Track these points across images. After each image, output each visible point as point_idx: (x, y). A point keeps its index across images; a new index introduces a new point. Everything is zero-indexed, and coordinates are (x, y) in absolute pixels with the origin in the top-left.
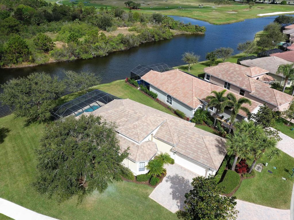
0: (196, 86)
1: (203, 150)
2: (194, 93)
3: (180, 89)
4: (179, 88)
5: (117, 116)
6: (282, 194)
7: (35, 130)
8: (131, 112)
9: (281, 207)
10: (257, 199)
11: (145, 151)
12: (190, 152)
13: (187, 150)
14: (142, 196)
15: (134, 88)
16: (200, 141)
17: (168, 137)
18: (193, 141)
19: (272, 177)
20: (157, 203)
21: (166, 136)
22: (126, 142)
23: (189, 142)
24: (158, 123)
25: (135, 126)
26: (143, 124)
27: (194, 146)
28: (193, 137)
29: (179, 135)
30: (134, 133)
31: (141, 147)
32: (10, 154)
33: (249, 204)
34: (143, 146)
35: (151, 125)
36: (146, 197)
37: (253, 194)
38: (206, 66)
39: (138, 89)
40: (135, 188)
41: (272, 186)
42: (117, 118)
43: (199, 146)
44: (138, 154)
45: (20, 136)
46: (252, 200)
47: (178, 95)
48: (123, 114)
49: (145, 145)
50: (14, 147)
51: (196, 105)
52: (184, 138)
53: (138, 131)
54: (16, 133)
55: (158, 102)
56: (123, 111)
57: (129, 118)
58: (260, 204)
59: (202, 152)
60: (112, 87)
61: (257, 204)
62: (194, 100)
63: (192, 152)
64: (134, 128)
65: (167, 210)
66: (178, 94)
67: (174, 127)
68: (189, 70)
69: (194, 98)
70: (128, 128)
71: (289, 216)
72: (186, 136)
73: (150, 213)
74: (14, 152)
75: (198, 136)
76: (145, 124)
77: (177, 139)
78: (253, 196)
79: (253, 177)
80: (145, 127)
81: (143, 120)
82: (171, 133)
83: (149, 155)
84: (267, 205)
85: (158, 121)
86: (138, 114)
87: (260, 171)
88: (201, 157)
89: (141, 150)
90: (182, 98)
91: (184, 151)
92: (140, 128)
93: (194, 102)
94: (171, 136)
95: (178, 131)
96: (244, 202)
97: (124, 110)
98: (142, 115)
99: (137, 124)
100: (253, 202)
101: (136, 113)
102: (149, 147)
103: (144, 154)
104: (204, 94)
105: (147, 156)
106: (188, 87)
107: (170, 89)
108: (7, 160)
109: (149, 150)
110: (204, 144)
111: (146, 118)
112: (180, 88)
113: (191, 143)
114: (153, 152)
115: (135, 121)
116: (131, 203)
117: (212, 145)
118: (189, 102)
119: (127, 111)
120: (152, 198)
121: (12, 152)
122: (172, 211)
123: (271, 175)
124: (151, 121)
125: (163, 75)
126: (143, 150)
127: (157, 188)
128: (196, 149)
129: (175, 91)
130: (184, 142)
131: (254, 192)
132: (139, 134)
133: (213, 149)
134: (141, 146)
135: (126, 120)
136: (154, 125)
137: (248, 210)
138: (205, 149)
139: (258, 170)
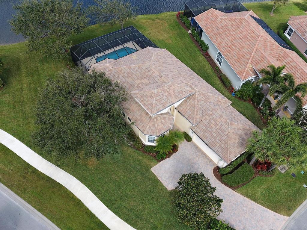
0: (259, 48)
1: (223, 138)
2: (251, 57)
3: (237, 48)
4: (235, 46)
5: (139, 74)
6: (290, 201)
7: (54, 67)
8: (157, 74)
9: (281, 213)
10: (260, 199)
11: (156, 126)
12: (208, 136)
13: (206, 134)
14: (144, 167)
15: (184, 30)
16: (225, 127)
17: (190, 113)
18: (216, 125)
19: (292, 180)
20: (156, 177)
21: (189, 111)
22: (139, 109)
23: (212, 125)
24: (183, 95)
25: (153, 95)
26: (163, 93)
27: (215, 131)
28: (219, 120)
29: (204, 114)
30: (149, 102)
31: (154, 120)
32: (25, 91)
33: (249, 201)
34: (157, 120)
35: (173, 96)
36: (148, 169)
37: (259, 193)
38: (301, 9)
39: (189, 32)
40: (140, 158)
41: (285, 190)
42: (139, 77)
43: (220, 132)
44: (148, 127)
45: (38, 71)
46: (255, 198)
47: (230, 57)
48: (147, 74)
49: (159, 118)
50: (30, 84)
51: (247, 75)
52: (208, 118)
53: (154, 102)
54: (34, 67)
55: (206, 58)
56: (147, 70)
57: (151, 81)
58: (261, 204)
59: (221, 140)
60: (157, 23)
61: (258, 203)
62: (246, 69)
63: (210, 137)
64: (151, 97)
65: (163, 186)
66: (231, 54)
67: (202, 102)
68: (272, 12)
69: (248, 65)
70: (145, 95)
71: (284, 222)
72: (212, 117)
73: (145, 185)
74: (29, 90)
75: (224, 120)
76: (167, 94)
77: (199, 118)
78: (259, 195)
79: (270, 176)
80: (164, 98)
81: (165, 88)
82: (195, 110)
83: (160, 130)
84: (268, 207)
85: (184, 93)
86: (162, 78)
87: (283, 172)
88: (218, 145)
89: (153, 123)
90: (234, 61)
91: (202, 133)
92: (158, 98)
93: (246, 71)
94: (193, 113)
95: (204, 108)
96: (245, 198)
97: (149, 69)
98: (167, 82)
99: (156, 92)
100: (256, 200)
101: (161, 76)
102: (163, 121)
103: (155, 127)
104: (263, 63)
105: (157, 131)
106: (247, 48)
107: (224, 45)
108: (22, 98)
109: (162, 125)
110: (227, 132)
111: (170, 86)
112: (237, 46)
113: (214, 126)
114: (166, 127)
115: (155, 88)
116: (131, 171)
117: (237, 134)
118: (240, 69)
119: (152, 72)
120: (153, 171)
121: (28, 89)
122: (167, 188)
123: (293, 179)
124: (175, 91)
125: (223, 20)
126: (155, 123)
127: (162, 163)
128: (215, 135)
129: (229, 48)
130: (207, 124)
131: (262, 192)
132: (154, 105)
133: (235, 139)
134: (154, 118)
135: (148, 82)
136: (176, 97)
137: (244, 206)
138: (226, 137)
139: (281, 170)
